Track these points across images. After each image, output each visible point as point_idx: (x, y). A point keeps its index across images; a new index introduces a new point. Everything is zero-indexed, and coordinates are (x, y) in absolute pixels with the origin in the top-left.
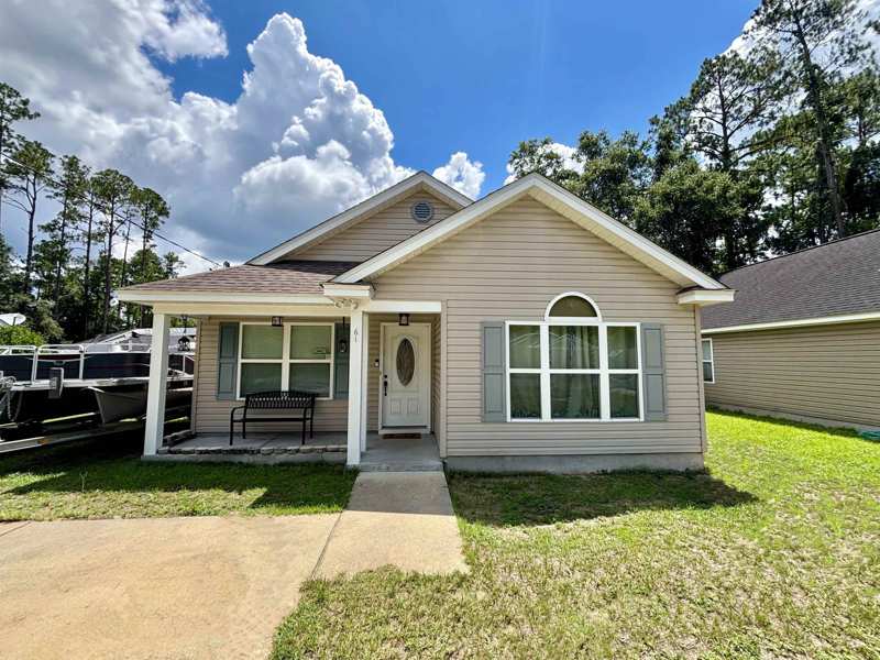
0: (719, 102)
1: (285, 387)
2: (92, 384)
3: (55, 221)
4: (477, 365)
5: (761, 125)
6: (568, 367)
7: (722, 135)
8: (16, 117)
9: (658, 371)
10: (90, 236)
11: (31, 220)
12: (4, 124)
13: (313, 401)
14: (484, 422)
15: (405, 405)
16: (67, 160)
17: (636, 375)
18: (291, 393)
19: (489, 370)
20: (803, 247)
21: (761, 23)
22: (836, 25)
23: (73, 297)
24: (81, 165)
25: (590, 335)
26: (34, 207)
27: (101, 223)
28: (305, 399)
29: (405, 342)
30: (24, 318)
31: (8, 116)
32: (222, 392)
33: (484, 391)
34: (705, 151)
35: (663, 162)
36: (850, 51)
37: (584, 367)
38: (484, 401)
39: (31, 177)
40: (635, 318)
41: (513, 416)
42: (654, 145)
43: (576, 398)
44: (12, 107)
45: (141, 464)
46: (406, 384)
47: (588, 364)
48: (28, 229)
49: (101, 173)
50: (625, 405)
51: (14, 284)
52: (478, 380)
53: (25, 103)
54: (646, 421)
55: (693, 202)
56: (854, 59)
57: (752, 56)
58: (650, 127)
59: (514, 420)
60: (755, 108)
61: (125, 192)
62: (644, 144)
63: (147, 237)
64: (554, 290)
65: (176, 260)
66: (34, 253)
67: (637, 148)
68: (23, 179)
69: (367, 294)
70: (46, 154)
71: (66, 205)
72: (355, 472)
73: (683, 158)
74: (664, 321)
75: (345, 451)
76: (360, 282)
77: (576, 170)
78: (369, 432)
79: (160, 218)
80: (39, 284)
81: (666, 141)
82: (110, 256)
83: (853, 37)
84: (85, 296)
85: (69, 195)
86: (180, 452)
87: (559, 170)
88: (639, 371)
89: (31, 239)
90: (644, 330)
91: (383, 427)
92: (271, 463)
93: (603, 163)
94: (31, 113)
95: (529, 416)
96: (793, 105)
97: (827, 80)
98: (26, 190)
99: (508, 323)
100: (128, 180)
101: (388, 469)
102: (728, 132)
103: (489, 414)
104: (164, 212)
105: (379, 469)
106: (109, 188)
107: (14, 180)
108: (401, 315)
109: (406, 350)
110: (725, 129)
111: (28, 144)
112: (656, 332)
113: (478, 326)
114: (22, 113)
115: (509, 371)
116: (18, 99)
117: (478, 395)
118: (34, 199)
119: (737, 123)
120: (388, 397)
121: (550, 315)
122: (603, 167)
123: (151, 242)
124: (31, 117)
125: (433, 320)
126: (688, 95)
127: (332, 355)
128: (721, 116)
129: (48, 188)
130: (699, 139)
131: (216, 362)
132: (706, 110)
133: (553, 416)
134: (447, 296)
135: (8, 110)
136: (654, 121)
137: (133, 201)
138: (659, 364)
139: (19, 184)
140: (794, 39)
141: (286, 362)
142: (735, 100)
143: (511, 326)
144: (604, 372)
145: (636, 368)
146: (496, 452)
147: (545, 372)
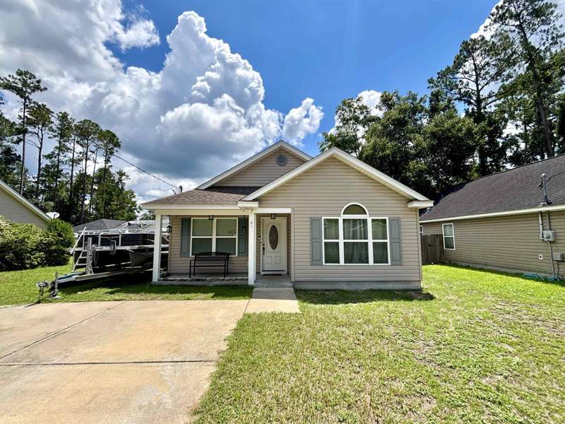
0: (473, 68)
1: (214, 250)
2: (128, 248)
3: (52, 152)
4: (309, 238)
5: (503, 81)
6: (353, 239)
7: (476, 89)
8: (33, 91)
9: (397, 240)
10: (73, 161)
11: (40, 152)
12: (27, 95)
13: (228, 258)
14: (312, 265)
15: (274, 259)
16: (61, 115)
17: (386, 243)
18: (217, 253)
19: (314, 240)
20: (528, 162)
21: (495, 21)
22: (544, 22)
23: (63, 199)
24: (69, 117)
25: (364, 223)
26: (41, 144)
27: (80, 153)
28: (224, 256)
29: (274, 227)
30: (58, 215)
31: (29, 90)
32: (183, 253)
33: (312, 250)
34: (464, 100)
35: (434, 110)
36: (553, 38)
37: (361, 239)
38: (312, 255)
39: (40, 126)
40: (385, 215)
41: (326, 262)
42: (428, 100)
43: (356, 254)
44: (31, 85)
45: (152, 286)
46: (274, 249)
47: (363, 237)
48: (38, 158)
49: (81, 122)
50: (381, 257)
51: (30, 192)
52: (309, 245)
53: (39, 82)
54: (392, 265)
55: (449, 138)
56: (556, 43)
57: (493, 39)
58: (428, 85)
59: (327, 264)
60: (499, 70)
61: (94, 133)
62: (421, 99)
63: (107, 161)
64: (345, 202)
65: (124, 174)
66: (41, 172)
67: (418, 101)
68: (35, 127)
69: (257, 205)
70: (49, 111)
71: (60, 143)
72: (252, 288)
73: (447, 107)
74: (400, 216)
75: (247, 280)
76: (254, 200)
77: (379, 116)
78: (257, 273)
79: (115, 149)
80: (43, 192)
81: (436, 97)
82: (86, 173)
83: (554, 29)
84: (70, 199)
85: (62, 136)
86: (168, 280)
87: (368, 116)
88: (388, 241)
89: (40, 164)
90: (390, 220)
91: (263, 271)
92: (211, 285)
93: (394, 113)
94: (42, 88)
95: (334, 262)
96: (521, 69)
97: (542, 54)
98: (37, 134)
99: (323, 218)
100: (97, 125)
101: (267, 287)
102: (480, 87)
103: (315, 261)
104: (117, 145)
105: (263, 287)
106: (86, 131)
107: (30, 129)
108: (272, 214)
109: (274, 231)
110: (478, 85)
111: (39, 106)
112: (396, 222)
113: (309, 219)
114: (37, 88)
115: (324, 241)
116: (35, 80)
117: (309, 252)
118: (42, 140)
119: (485, 82)
120: (265, 255)
121: (344, 214)
122: (393, 117)
123: (110, 164)
124: (41, 90)
125: (288, 216)
126: (451, 65)
127: (237, 234)
128: (475, 77)
129: (50, 133)
130: (460, 93)
131: (180, 238)
132: (465, 73)
133: (345, 263)
134: (294, 206)
135: (29, 87)
136: (431, 81)
137: (99, 139)
138: (398, 237)
139: (33, 131)
140: (517, 30)
141: (214, 238)
142: (484, 66)
143: (324, 220)
144: (370, 241)
145: (386, 239)
146: (318, 279)
147: (341, 241)
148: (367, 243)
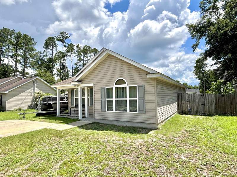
3: (77, 62)
4: (100, 98)
11: (72, 63)
12: (64, 41)
14: (101, 111)
16: (77, 46)
17: (137, 100)
19: (102, 99)
24: (80, 46)
26: (72, 60)
27: (85, 61)
31: (65, 39)
32: (72, 104)
38: (101, 106)
40: (136, 84)
41: (107, 110)
44: (65, 37)
49: (84, 47)
52: (100, 101)
53: (67, 34)
54: (139, 113)
59: (108, 111)
64: (116, 78)
66: (73, 71)
68: (70, 53)
72: (79, 120)
74: (144, 84)
76: (77, 81)
85: (78, 55)
89: (72, 68)
90: (139, 87)
94: (68, 37)
95: (111, 111)
99: (106, 87)
100: (89, 47)
101: (85, 120)
103: (102, 109)
112: (142, 88)
113: (100, 89)
115: (107, 99)
118: (72, 58)
121: (115, 85)
125: (92, 87)
129: (74, 54)
131: (71, 98)
133: (116, 111)
134: (94, 82)
138: (143, 97)
139: (69, 55)
143: (107, 88)
144: (128, 99)
145: (136, 98)
146: (104, 118)
147: (114, 99)
148: (126, 100)
